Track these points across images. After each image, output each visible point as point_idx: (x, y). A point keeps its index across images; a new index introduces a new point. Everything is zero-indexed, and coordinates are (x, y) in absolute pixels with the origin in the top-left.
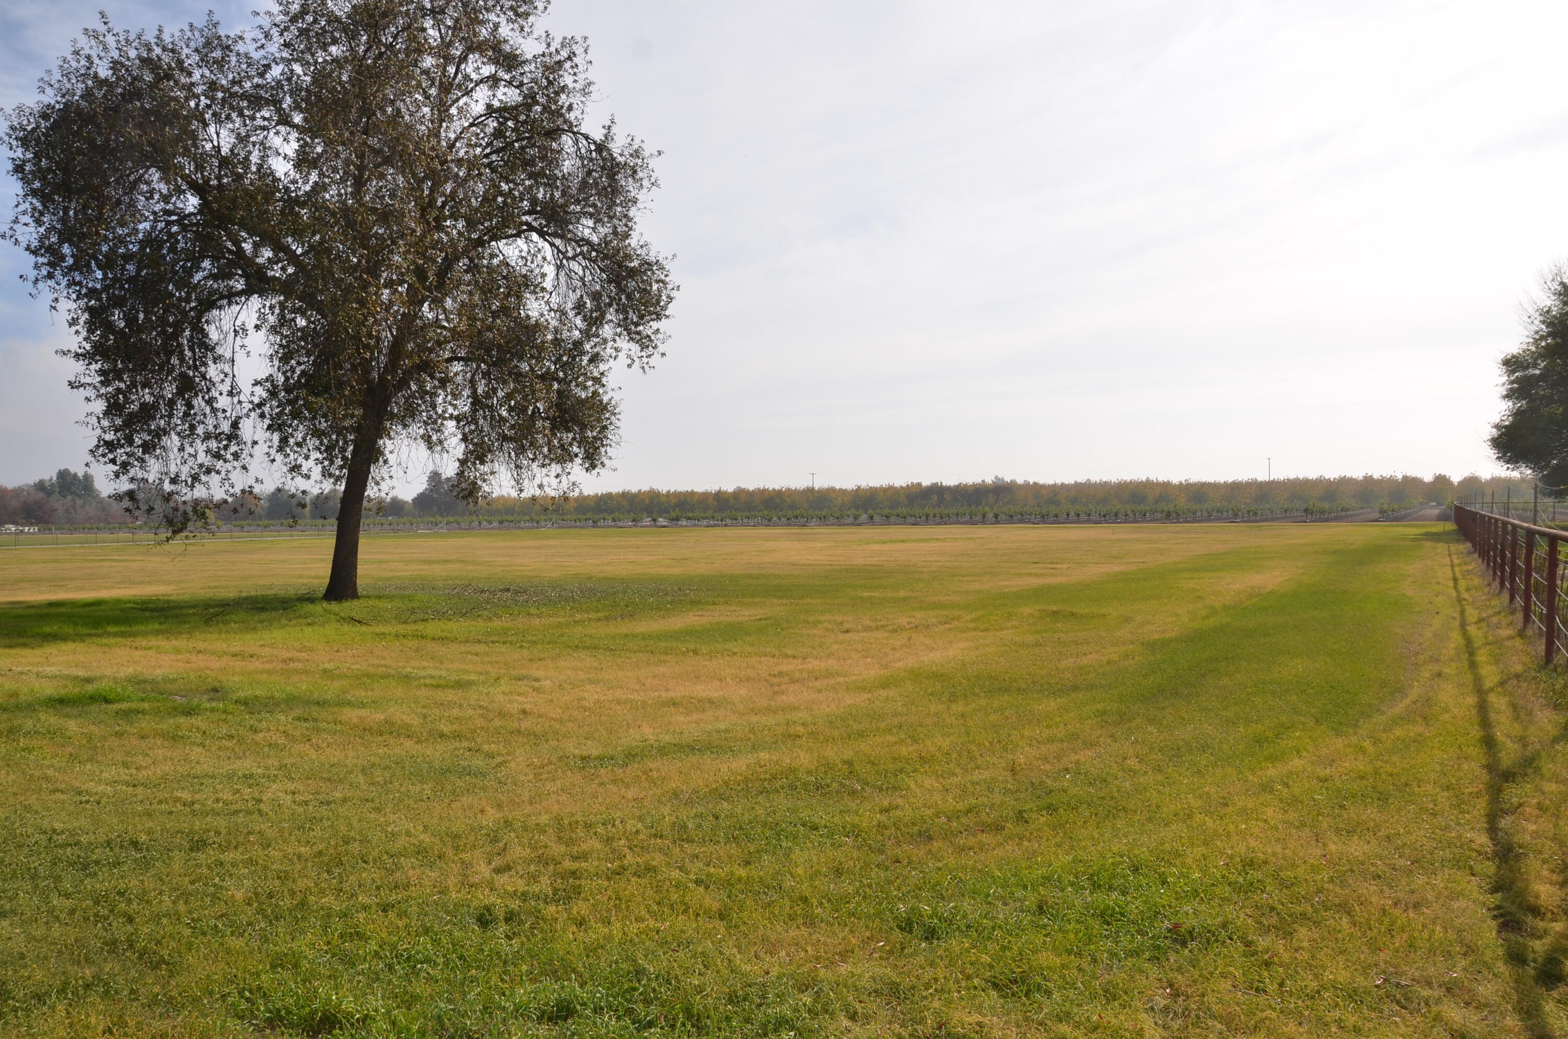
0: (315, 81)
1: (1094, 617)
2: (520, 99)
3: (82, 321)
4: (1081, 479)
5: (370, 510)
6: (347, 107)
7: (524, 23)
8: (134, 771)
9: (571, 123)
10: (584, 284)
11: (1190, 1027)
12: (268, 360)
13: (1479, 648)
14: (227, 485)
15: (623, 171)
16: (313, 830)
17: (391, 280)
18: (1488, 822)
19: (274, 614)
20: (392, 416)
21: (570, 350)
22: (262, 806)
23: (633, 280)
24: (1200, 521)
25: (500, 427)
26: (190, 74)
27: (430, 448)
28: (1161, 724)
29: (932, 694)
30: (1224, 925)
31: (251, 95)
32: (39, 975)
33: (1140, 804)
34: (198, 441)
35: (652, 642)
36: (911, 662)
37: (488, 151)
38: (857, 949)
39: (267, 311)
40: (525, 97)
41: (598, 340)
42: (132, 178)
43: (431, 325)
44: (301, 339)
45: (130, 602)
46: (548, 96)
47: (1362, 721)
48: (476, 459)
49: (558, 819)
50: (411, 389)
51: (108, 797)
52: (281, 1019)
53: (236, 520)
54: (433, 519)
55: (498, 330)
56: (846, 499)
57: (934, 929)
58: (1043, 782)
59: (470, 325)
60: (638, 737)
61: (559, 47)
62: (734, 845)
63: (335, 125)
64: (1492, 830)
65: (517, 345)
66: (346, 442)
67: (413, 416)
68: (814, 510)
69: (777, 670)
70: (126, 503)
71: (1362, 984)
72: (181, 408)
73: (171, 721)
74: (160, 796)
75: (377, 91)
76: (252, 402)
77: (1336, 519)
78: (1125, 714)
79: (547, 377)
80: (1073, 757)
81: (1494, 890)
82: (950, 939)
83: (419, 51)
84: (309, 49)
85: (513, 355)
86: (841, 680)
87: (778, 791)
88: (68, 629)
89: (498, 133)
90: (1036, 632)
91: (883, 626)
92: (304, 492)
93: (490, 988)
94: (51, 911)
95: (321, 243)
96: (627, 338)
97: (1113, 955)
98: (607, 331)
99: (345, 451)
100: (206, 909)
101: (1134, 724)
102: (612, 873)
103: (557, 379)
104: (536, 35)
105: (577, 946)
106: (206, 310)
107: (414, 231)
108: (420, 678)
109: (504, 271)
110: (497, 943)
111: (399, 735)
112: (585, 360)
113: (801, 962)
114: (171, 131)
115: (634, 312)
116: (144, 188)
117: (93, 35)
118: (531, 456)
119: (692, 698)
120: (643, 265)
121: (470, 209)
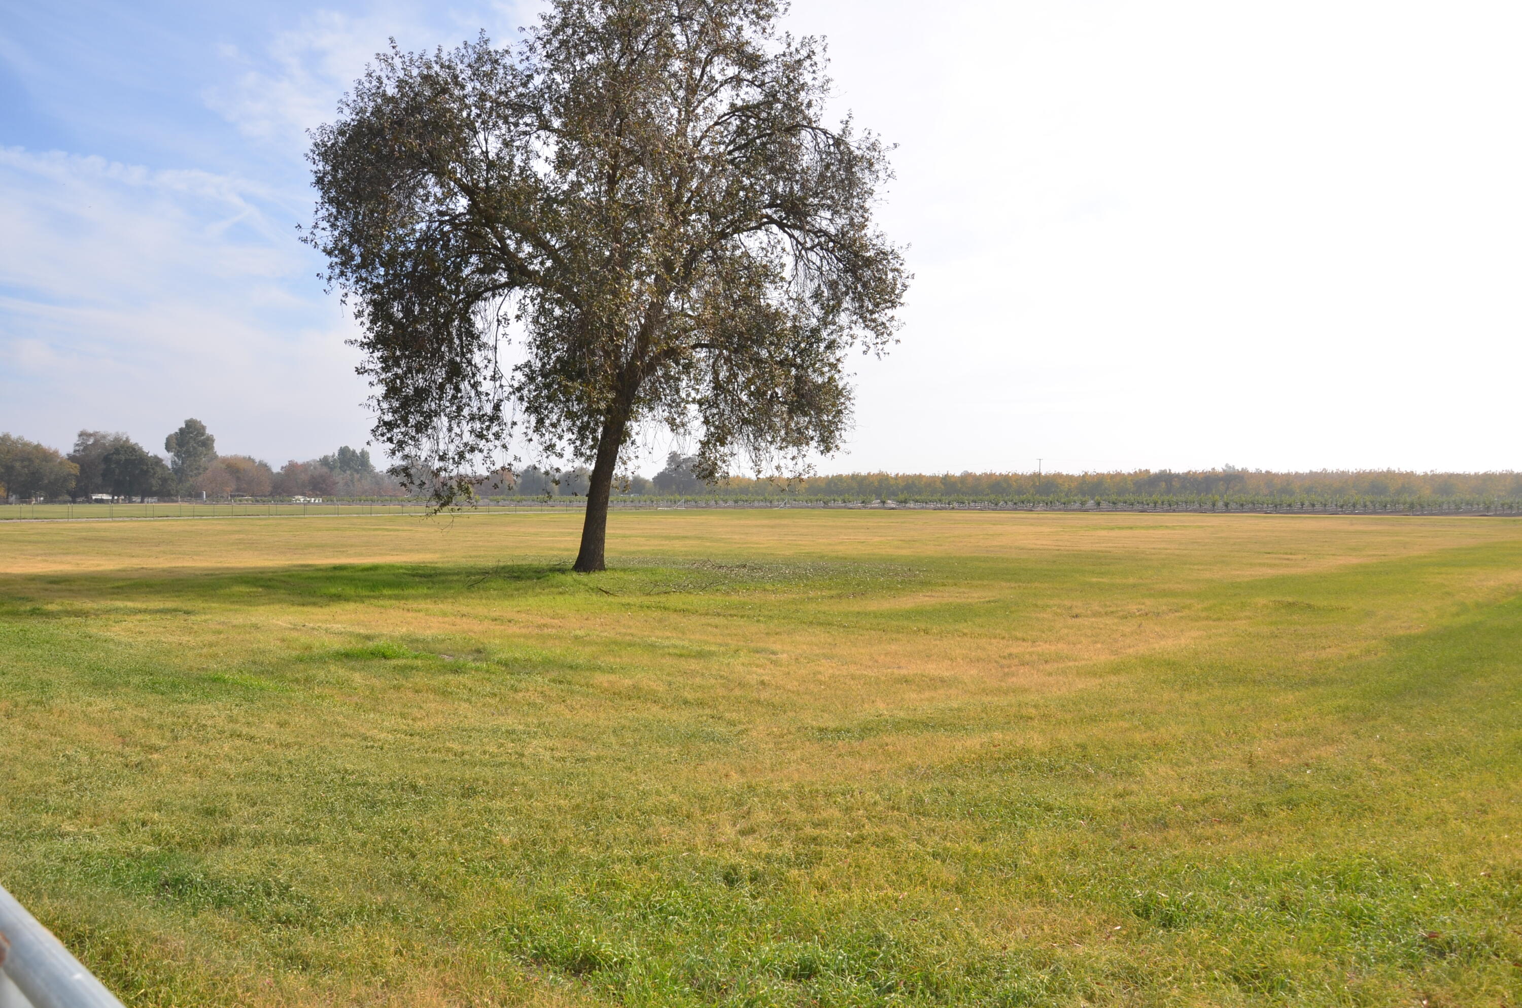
0: (572, 89)
1: (1333, 610)
2: (761, 98)
3: (366, 314)
5: (617, 487)
6: (601, 112)
7: (766, 25)
8: (411, 722)
9: (810, 120)
10: (822, 274)
12: (527, 348)
14: (488, 462)
15: (859, 164)
16: (571, 785)
17: (641, 271)
19: (529, 583)
20: (639, 400)
21: (808, 337)
22: (524, 760)
23: (869, 268)
24: (1446, 514)
25: (740, 410)
26: (463, 87)
27: (674, 430)
28: (1409, 724)
29: (1164, 682)
30: (1489, 939)
31: (516, 104)
32: (340, 898)
33: (1387, 805)
34: (464, 422)
35: (884, 620)
36: (1142, 649)
37: (731, 147)
38: (1094, 931)
39: (528, 302)
40: (766, 96)
41: (834, 327)
42: (411, 183)
43: (677, 314)
44: (557, 327)
45: (401, 568)
46: (788, 93)
48: (716, 441)
49: (799, 787)
50: (657, 374)
51: (390, 744)
52: (547, 956)
53: (493, 495)
54: (672, 498)
55: (740, 318)
56: (1072, 485)
57: (1171, 917)
58: (1283, 776)
59: (713, 314)
60: (872, 711)
61: (799, 46)
62: (969, 822)
63: (591, 128)
65: (757, 333)
66: (596, 424)
67: (658, 400)
68: (1041, 495)
69: (1007, 652)
70: (402, 478)
72: (450, 391)
73: (441, 678)
74: (434, 745)
75: (630, 95)
76: (512, 386)
78: (1369, 711)
79: (785, 363)
80: (1314, 753)
82: (1188, 928)
83: (668, 56)
84: (567, 58)
85: (754, 342)
86: (1071, 664)
87: (1011, 771)
88: (350, 591)
89: (740, 131)
90: (1271, 623)
91: (1112, 612)
92: (558, 470)
93: (737, 943)
94: (347, 842)
95: (578, 237)
96: (863, 325)
97: (1362, 959)
98: (843, 318)
99: (596, 432)
100: (478, 851)
101: (1379, 722)
102: (851, 842)
103: (795, 365)
104: (777, 36)
105: (820, 909)
106: (472, 302)
107: (663, 225)
108: (664, 647)
109: (745, 262)
110: (742, 901)
111: (646, 700)
112: (822, 346)
113: (1037, 940)
114: (446, 140)
115: (870, 301)
116: (421, 191)
117: (384, 59)
118: (769, 439)
119: (923, 676)
120: (878, 254)
121: (714, 204)
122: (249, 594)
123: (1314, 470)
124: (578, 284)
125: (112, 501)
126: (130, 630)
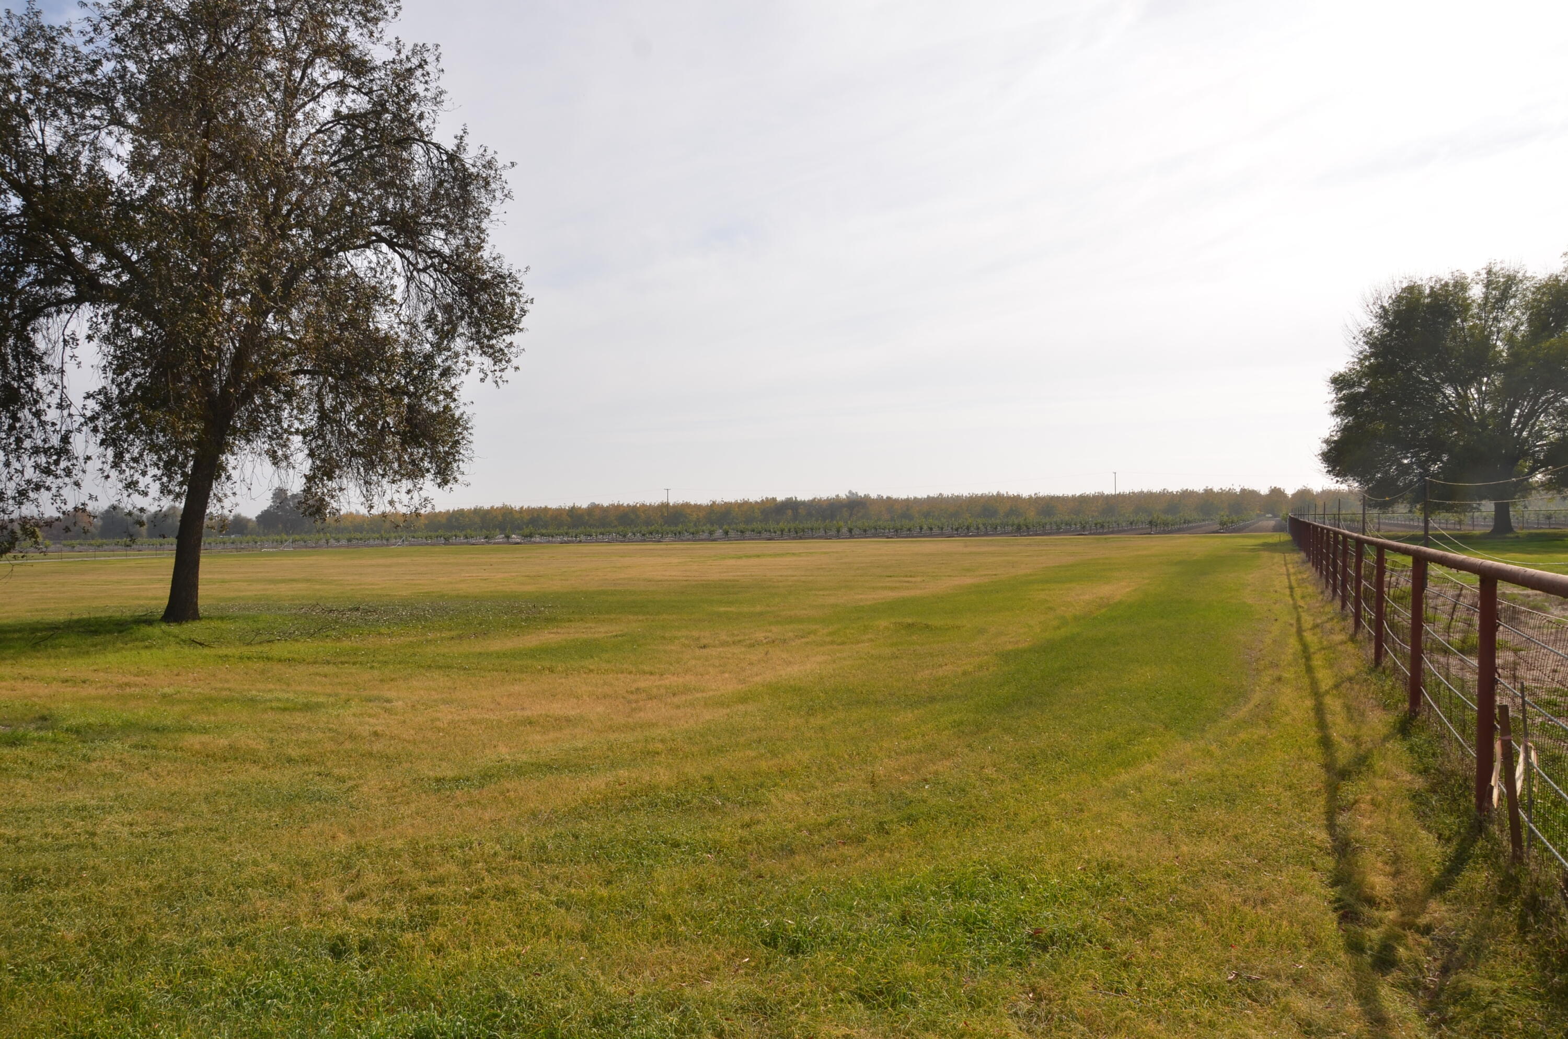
0: (151, 80)
1: (949, 629)
2: (369, 106)
4: (934, 493)
5: (212, 528)
6: (186, 108)
7: (374, 29)
9: (422, 133)
10: (435, 297)
11: (1054, 1030)
12: (100, 372)
13: (1314, 653)
14: (59, 501)
15: (475, 182)
16: (153, 863)
17: (234, 290)
18: (1327, 820)
19: (108, 637)
20: (235, 431)
21: (421, 363)
22: (96, 840)
23: (486, 292)
24: (1049, 534)
25: (348, 442)
27: (275, 464)
28: (1017, 733)
29: (790, 708)
30: (1083, 929)
31: (80, 92)
33: (998, 812)
34: (25, 457)
35: (507, 660)
36: (769, 676)
37: (335, 158)
38: (722, 966)
39: (100, 320)
40: (374, 105)
41: (449, 354)
43: (275, 337)
44: (137, 349)
46: (398, 104)
47: (1208, 725)
48: (323, 475)
49: (413, 843)
50: (255, 403)
53: (66, 539)
54: (278, 537)
55: (346, 343)
56: (701, 515)
57: (799, 943)
58: (903, 793)
59: (316, 337)
60: (494, 757)
61: (410, 54)
62: (595, 865)
63: (173, 126)
64: (1331, 826)
65: (366, 358)
66: (186, 458)
67: (257, 430)
68: (669, 526)
69: (634, 686)
71: (1216, 980)
72: (6, 419)
75: (218, 93)
76: (83, 415)
77: (1179, 531)
78: (981, 724)
79: (397, 391)
80: (932, 768)
81: (1333, 884)
82: (815, 952)
83: (263, 54)
84: (143, 46)
85: (362, 369)
86: (699, 695)
87: (638, 809)
89: (346, 141)
90: (892, 645)
91: (740, 641)
92: (141, 510)
93: (345, 1021)
95: (159, 248)
96: (480, 352)
97: (976, 962)
98: (459, 344)
99: (185, 466)
100: (33, 952)
101: (990, 734)
102: (470, 897)
103: (407, 394)
104: (385, 41)
105: (436, 974)
106: (32, 318)
107: (258, 239)
108: (265, 701)
109: (352, 282)
110: (351, 974)
111: (244, 760)
112: (437, 373)
113: (666, 981)
115: (487, 326)
118: (381, 472)
119: (548, 716)
120: (496, 278)
121: (317, 219)
123: (931, 495)
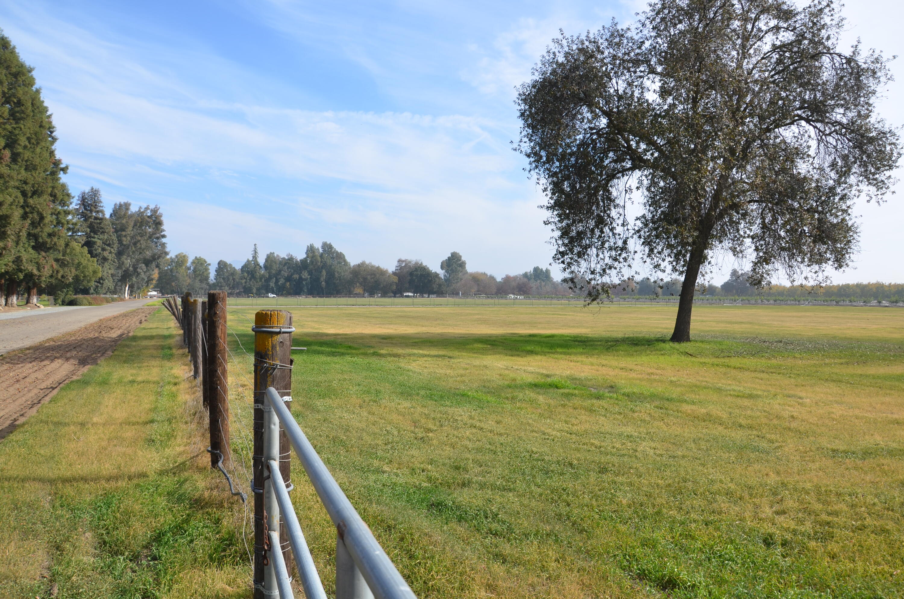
0: (669, 47)
2: (793, 38)
3: (549, 189)
5: (698, 291)
6: (688, 59)
8: (571, 426)
9: (829, 48)
10: (837, 151)
12: (643, 206)
14: (620, 275)
15: (865, 74)
16: (666, 471)
17: (714, 156)
19: (643, 347)
20: (713, 236)
21: (827, 193)
22: (637, 454)
23: (872, 145)
25: (779, 242)
26: (603, 53)
27: (735, 255)
31: (634, 60)
32: (526, 524)
34: (606, 251)
35: (880, 381)
37: (773, 73)
39: (644, 178)
40: (797, 36)
41: (846, 185)
42: (574, 112)
43: (738, 181)
44: (661, 193)
45: (568, 336)
46: (813, 33)
48: (763, 262)
49: (818, 487)
50: (725, 220)
51: (558, 438)
52: (645, 575)
53: (622, 295)
54: (733, 298)
55: (780, 182)
59: (762, 180)
60: (872, 441)
63: (682, 69)
65: (791, 191)
66: (686, 252)
67: (725, 235)
70: (570, 284)
72: (597, 232)
73: (589, 401)
74: (584, 441)
75: (706, 46)
76: (634, 229)
79: (811, 211)
83: (730, 19)
84: (665, 29)
85: (789, 198)
88: (538, 349)
89: (779, 62)
92: (662, 280)
93: (771, 585)
94: (531, 492)
95: (675, 137)
96: (867, 183)
98: (852, 179)
99: (686, 256)
100: (607, 506)
102: (856, 528)
103: (817, 212)
105: (831, 572)
106: (611, 180)
107: (728, 126)
108: (727, 390)
109: (783, 146)
110: (775, 558)
111: (715, 423)
112: (837, 199)
114: (593, 85)
115: (872, 166)
116: (580, 117)
117: (557, 41)
118: (800, 260)
120: (879, 134)
121: (761, 110)
122: (483, 349)
124: (675, 166)
125: (414, 296)
126: (420, 365)
